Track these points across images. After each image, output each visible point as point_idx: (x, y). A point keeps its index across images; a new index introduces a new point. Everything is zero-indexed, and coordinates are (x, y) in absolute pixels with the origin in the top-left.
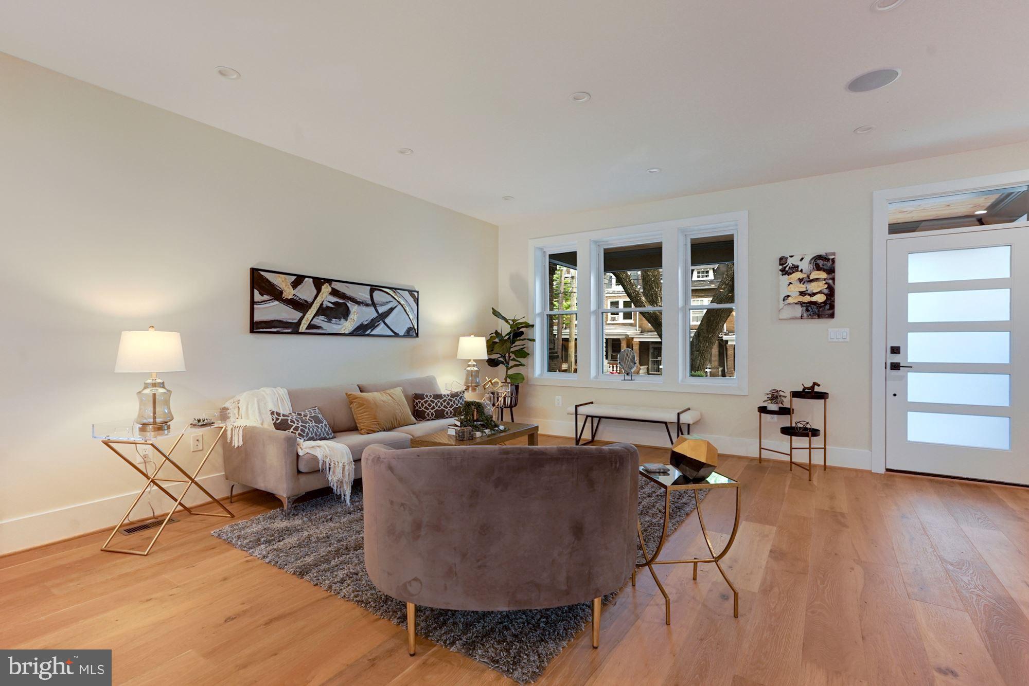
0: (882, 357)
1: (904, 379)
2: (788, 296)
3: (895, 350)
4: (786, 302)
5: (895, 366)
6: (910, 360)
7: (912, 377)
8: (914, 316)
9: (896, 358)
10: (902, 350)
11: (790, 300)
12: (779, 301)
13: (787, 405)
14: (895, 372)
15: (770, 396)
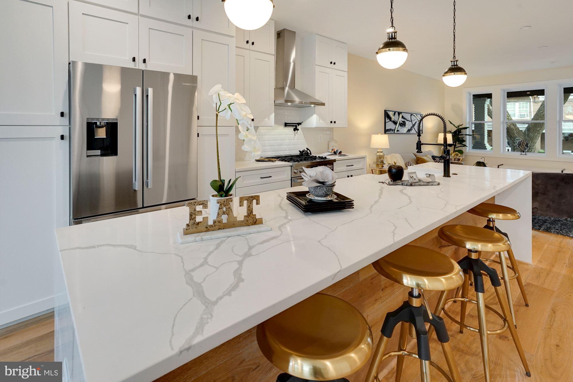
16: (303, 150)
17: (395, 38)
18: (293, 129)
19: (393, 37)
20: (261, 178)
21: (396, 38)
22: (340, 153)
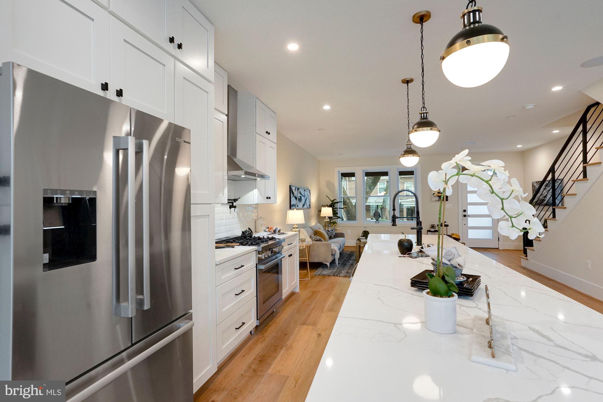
0: (461, 213)
1: (467, 219)
2: (434, 194)
3: (465, 211)
4: (434, 196)
5: (465, 216)
6: (468, 214)
7: (469, 219)
8: (469, 201)
9: (465, 213)
10: (466, 211)
11: (435, 195)
12: (431, 195)
13: (437, 229)
14: (465, 218)
15: (431, 226)
16: (245, 230)
17: (426, 118)
18: (229, 206)
19: (425, 117)
20: (235, 269)
21: (428, 119)
22: (279, 231)
